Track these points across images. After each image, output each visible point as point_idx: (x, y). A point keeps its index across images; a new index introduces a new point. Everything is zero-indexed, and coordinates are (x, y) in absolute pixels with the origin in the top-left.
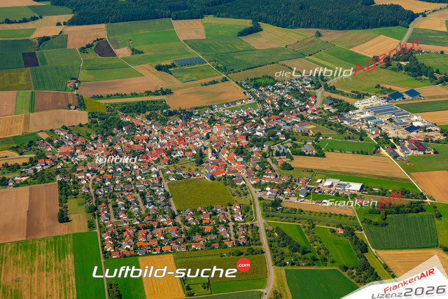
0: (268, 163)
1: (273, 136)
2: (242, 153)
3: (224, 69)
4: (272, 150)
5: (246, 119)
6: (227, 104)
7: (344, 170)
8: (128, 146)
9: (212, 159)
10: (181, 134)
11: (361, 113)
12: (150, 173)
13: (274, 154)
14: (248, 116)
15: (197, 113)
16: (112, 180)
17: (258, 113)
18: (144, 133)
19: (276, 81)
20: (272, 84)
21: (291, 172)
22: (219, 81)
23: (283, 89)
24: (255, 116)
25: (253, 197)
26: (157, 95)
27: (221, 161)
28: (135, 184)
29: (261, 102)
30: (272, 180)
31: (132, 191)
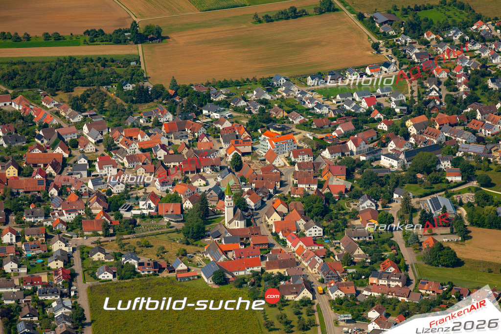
0: (393, 245)
1: (428, 170)
2: (325, 213)
4: (413, 211)
5: (359, 121)
6: (318, 76)
9: (232, 226)
10: (161, 154)
12: (48, 255)
15: (222, 98)
17: (400, 104)
19: (478, 19)
20: (464, 27)
21: (451, 273)
22: (310, 11)
26: (118, 42)
27: (257, 232)
30: (391, 291)
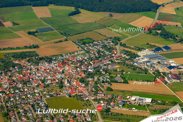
0: (99, 87)
1: (99, 72)
2: (83, 81)
3: (65, 34)
4: (99, 80)
5: (81, 62)
6: (70, 53)
7: (140, 91)
8: (20, 78)
9: (67, 85)
10: (48, 71)
11: (142, 59)
12: (35, 93)
13: (101, 82)
14: (82, 60)
15: (54, 59)
16: (14, 97)
17: (87, 58)
18: (27, 70)
19: (94, 41)
20: (92, 43)
21: (112, 92)
22: (63, 41)
23: (98, 45)
24: (86, 60)
25: (94, 106)
26: (31, 48)
27: (72, 86)
28: (27, 100)
29: (88, 52)
30: (103, 97)
31: (27, 104)
